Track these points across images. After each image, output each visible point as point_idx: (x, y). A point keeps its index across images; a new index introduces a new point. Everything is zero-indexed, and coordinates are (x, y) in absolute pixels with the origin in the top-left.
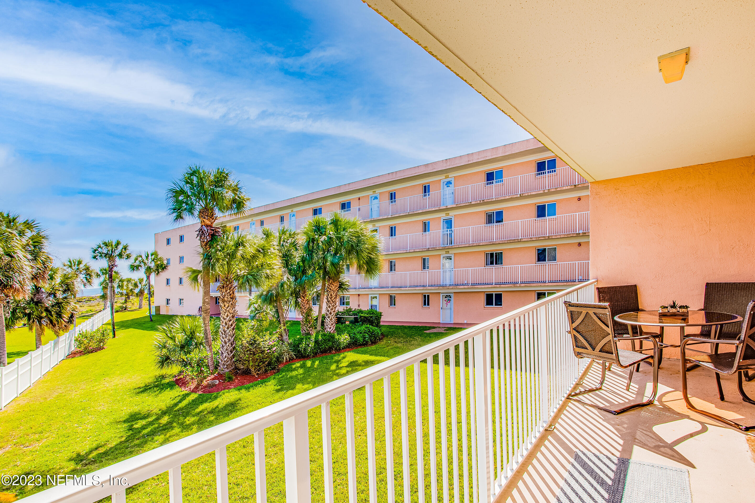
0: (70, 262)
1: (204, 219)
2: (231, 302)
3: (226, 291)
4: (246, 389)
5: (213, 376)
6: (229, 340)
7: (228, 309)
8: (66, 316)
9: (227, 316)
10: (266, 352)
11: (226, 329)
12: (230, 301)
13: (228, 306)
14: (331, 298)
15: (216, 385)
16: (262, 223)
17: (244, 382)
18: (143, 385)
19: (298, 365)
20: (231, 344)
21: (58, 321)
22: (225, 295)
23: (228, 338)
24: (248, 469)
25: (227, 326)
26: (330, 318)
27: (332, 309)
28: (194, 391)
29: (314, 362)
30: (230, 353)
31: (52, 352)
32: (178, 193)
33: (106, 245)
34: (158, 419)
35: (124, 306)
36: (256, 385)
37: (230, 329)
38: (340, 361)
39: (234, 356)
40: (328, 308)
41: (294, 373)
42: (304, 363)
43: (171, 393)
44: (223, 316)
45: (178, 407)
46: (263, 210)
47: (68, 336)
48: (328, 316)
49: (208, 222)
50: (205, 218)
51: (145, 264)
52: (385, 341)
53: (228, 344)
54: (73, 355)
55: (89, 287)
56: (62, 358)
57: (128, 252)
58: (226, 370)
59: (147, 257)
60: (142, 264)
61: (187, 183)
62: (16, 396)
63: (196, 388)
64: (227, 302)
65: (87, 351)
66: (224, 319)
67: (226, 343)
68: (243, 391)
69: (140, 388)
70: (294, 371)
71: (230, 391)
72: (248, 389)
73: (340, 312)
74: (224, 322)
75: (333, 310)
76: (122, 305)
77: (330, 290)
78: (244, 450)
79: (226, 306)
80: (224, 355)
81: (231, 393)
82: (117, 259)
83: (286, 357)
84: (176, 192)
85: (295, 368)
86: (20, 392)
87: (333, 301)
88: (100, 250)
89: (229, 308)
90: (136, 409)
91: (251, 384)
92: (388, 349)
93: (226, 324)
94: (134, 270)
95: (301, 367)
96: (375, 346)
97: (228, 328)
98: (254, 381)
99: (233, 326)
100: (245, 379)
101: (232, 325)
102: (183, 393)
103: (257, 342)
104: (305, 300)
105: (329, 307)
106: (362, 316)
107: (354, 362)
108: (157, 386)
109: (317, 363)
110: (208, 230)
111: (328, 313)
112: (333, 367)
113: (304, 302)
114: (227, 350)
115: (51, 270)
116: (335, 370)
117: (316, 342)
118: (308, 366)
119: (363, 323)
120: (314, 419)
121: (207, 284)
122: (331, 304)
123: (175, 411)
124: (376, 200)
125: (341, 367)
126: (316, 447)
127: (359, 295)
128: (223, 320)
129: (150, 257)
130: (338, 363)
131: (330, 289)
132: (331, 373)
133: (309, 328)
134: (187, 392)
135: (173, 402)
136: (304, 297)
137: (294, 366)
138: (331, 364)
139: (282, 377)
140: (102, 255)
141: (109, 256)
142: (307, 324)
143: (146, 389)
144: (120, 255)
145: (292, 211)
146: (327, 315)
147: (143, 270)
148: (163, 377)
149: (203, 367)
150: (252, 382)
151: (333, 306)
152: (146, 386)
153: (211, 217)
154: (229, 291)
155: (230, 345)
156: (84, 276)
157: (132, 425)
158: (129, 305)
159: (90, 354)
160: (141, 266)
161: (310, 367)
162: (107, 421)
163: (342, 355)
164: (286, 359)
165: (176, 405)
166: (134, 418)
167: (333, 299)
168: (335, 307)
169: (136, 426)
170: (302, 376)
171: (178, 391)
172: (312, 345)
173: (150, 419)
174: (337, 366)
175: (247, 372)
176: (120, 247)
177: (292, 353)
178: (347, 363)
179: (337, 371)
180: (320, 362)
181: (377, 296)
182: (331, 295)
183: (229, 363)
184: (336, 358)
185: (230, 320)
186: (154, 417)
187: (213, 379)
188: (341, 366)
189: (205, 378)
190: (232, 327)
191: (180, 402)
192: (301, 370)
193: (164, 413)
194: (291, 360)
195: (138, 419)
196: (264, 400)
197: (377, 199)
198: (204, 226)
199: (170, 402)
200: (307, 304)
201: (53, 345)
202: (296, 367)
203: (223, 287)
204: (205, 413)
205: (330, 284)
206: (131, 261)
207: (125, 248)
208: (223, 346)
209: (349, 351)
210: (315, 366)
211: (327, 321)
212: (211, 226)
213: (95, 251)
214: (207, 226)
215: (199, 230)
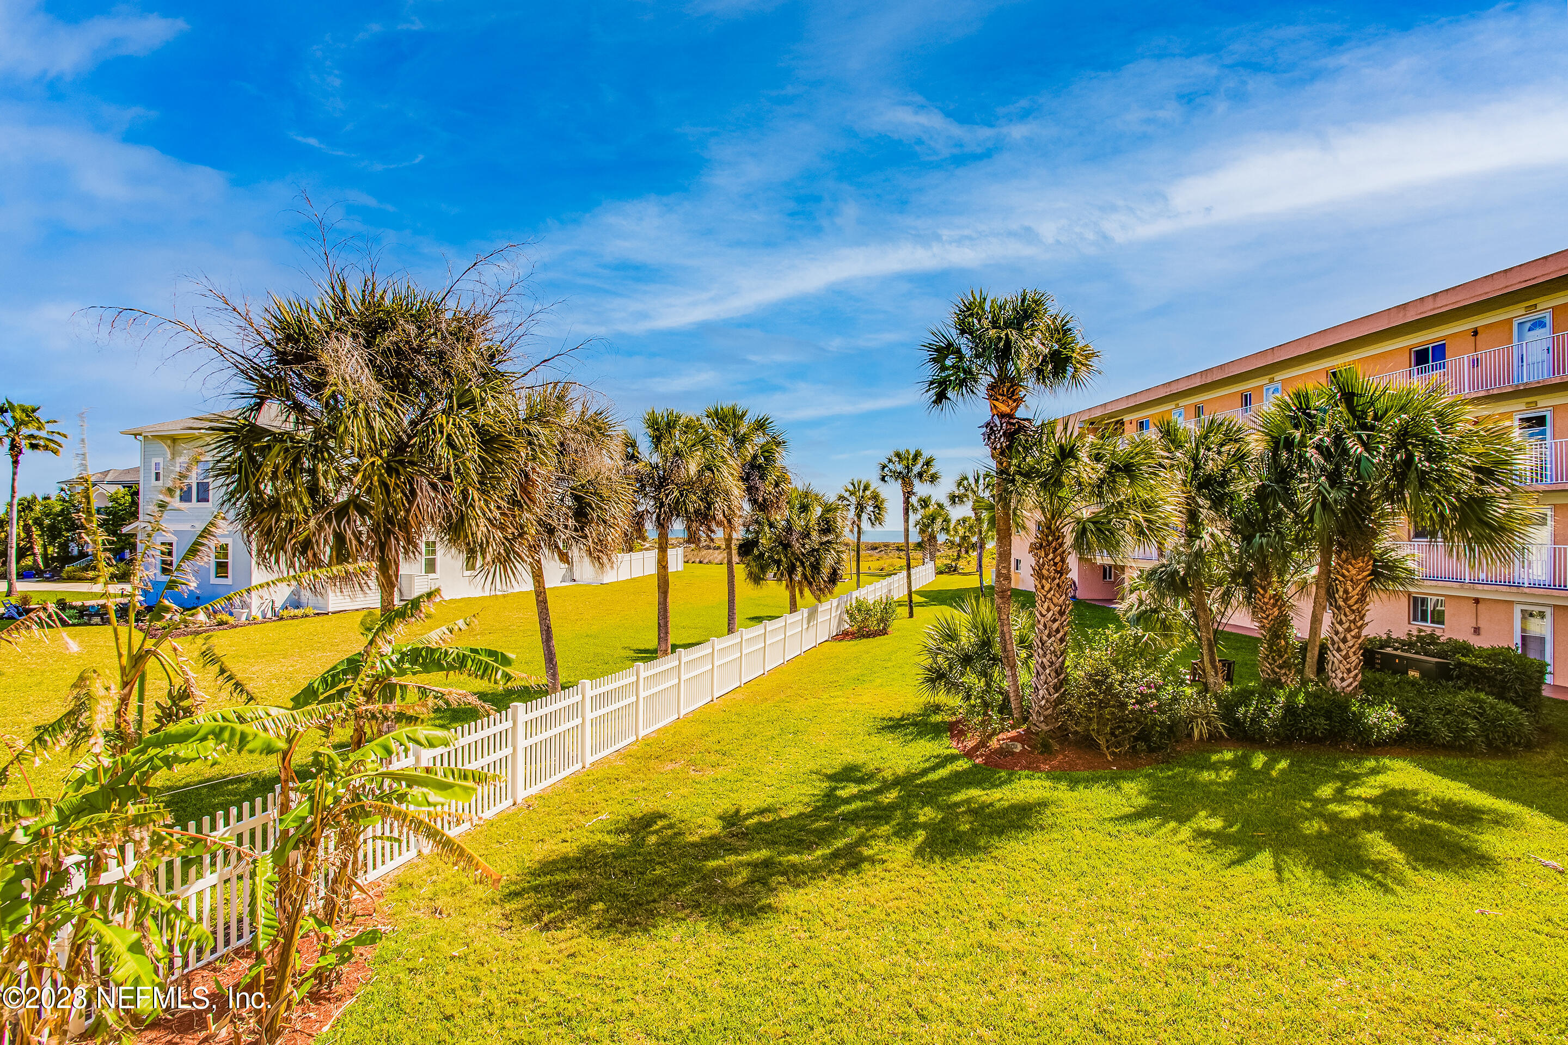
1: (995, 402)
2: (1057, 581)
3: (1047, 555)
4: (1071, 781)
5: (1013, 733)
6: (1052, 663)
7: (1049, 596)
8: (825, 571)
9: (1048, 610)
10: (1130, 708)
11: (1045, 638)
12: (1054, 579)
13: (1051, 589)
14: (1345, 601)
15: (1013, 754)
16: (1200, 411)
17: (1077, 764)
18: (898, 716)
19: (1229, 756)
20: (1056, 672)
21: (813, 578)
22: (1043, 565)
23: (1048, 656)
24: (968, 988)
25: (1047, 632)
26: (1344, 653)
27: (1349, 630)
28: (969, 754)
29: (1273, 761)
30: (1052, 690)
31: (805, 626)
32: (942, 352)
33: (900, 458)
34: (878, 791)
35: (953, 564)
36: (1096, 780)
37: (1053, 638)
38: (1356, 777)
39: (1059, 702)
40: (1338, 626)
41: (1206, 776)
42: (1245, 756)
43: (929, 745)
44: (1040, 608)
45: (924, 779)
46: (1197, 382)
47: (835, 604)
48: (1336, 646)
49: (1004, 408)
50: (997, 400)
52: (1551, 754)
53: (1048, 671)
54: (843, 636)
55: (878, 528)
56: (826, 638)
57: (932, 471)
58: (1043, 726)
59: (977, 481)
60: (970, 494)
61: (963, 332)
62: (738, 684)
63: (976, 748)
64: (1047, 579)
65: (862, 633)
66: (1043, 616)
67: (1044, 668)
68: (1063, 786)
69: (891, 719)
70: (1208, 769)
71: (1036, 775)
72: (1073, 784)
73: (1396, 641)
74: (1042, 622)
75: (1353, 633)
76: (949, 562)
77: (1341, 578)
78: (984, 934)
79: (1046, 588)
80: (1041, 692)
81: (1036, 782)
82: (916, 482)
83: (1199, 730)
84: (938, 350)
85: (1214, 763)
86: (744, 681)
87: (1354, 608)
88: (891, 466)
89: (1052, 592)
90: (859, 758)
91: (1086, 773)
92: (1555, 785)
93: (1045, 626)
94: (954, 502)
95: (1232, 764)
96: (1504, 761)
97: (1049, 636)
98: (1099, 767)
99: (1061, 633)
100: (1080, 758)
101: (1058, 631)
102: (948, 752)
103: (1109, 680)
104: (1267, 595)
105: (1341, 623)
106: (1465, 664)
107: (1403, 793)
108: (915, 724)
109: (1283, 764)
110: (1002, 424)
111: (1336, 638)
112: (1326, 791)
113: (1266, 600)
114: (1046, 683)
116: (1327, 801)
117: (1290, 709)
118: (1253, 766)
119: (1467, 684)
120: (1194, 926)
121: (1004, 538)
122: (1346, 615)
123: (917, 786)
124: (1539, 332)
125: (1352, 799)
126: (1161, 1018)
127: (1477, 601)
128: (1039, 617)
129: (981, 481)
130: (1347, 783)
131: (1343, 576)
132: (1309, 805)
133: (1280, 667)
134: (956, 751)
135: (922, 766)
136: (1264, 588)
137: (1214, 758)
138: (1327, 778)
139: (1169, 778)
140: (894, 475)
141: (905, 477)
142: (1273, 657)
143: (895, 726)
145: (1272, 381)
146: (1333, 643)
147: (971, 503)
148: (937, 708)
149: (992, 710)
150: (1094, 768)
151: (1354, 621)
152: (902, 719)
153: (1010, 398)
154: (1051, 556)
155: (1053, 674)
157: (835, 788)
158: (961, 564)
159: (865, 640)
160: (966, 496)
161: (1257, 772)
162: (812, 766)
163: (1371, 763)
164: (1201, 734)
165: (925, 772)
166: (848, 774)
167: (1351, 602)
168: (1359, 624)
169: (839, 793)
170: (1222, 789)
171: (945, 746)
172: (1275, 712)
173: (868, 787)
174: (1340, 791)
175: (1087, 743)
176: (921, 462)
177: (1219, 723)
178: (1377, 792)
179: (1333, 807)
180: (1292, 764)
181: (1548, 611)
182: (1346, 592)
183: (1049, 711)
184: (1347, 766)
185: (1054, 621)
186: (876, 785)
187: (1013, 739)
188: (1349, 792)
189: (994, 733)
190: (1059, 636)
191: (933, 769)
192: (1230, 773)
193: (898, 782)
194: (1214, 740)
195: (850, 780)
196: (1096, 825)
197: (1545, 326)
198: (996, 417)
199: (917, 764)
200: (1274, 605)
201: (806, 615)
202: (1219, 762)
203: (1041, 545)
204: (963, 809)
205: (1344, 562)
207: (928, 463)
208: (1038, 672)
209: (1398, 756)
210: (1274, 773)
211: (1334, 657)
212: (1011, 416)
213: (884, 467)
214: (1002, 416)
215: (987, 425)
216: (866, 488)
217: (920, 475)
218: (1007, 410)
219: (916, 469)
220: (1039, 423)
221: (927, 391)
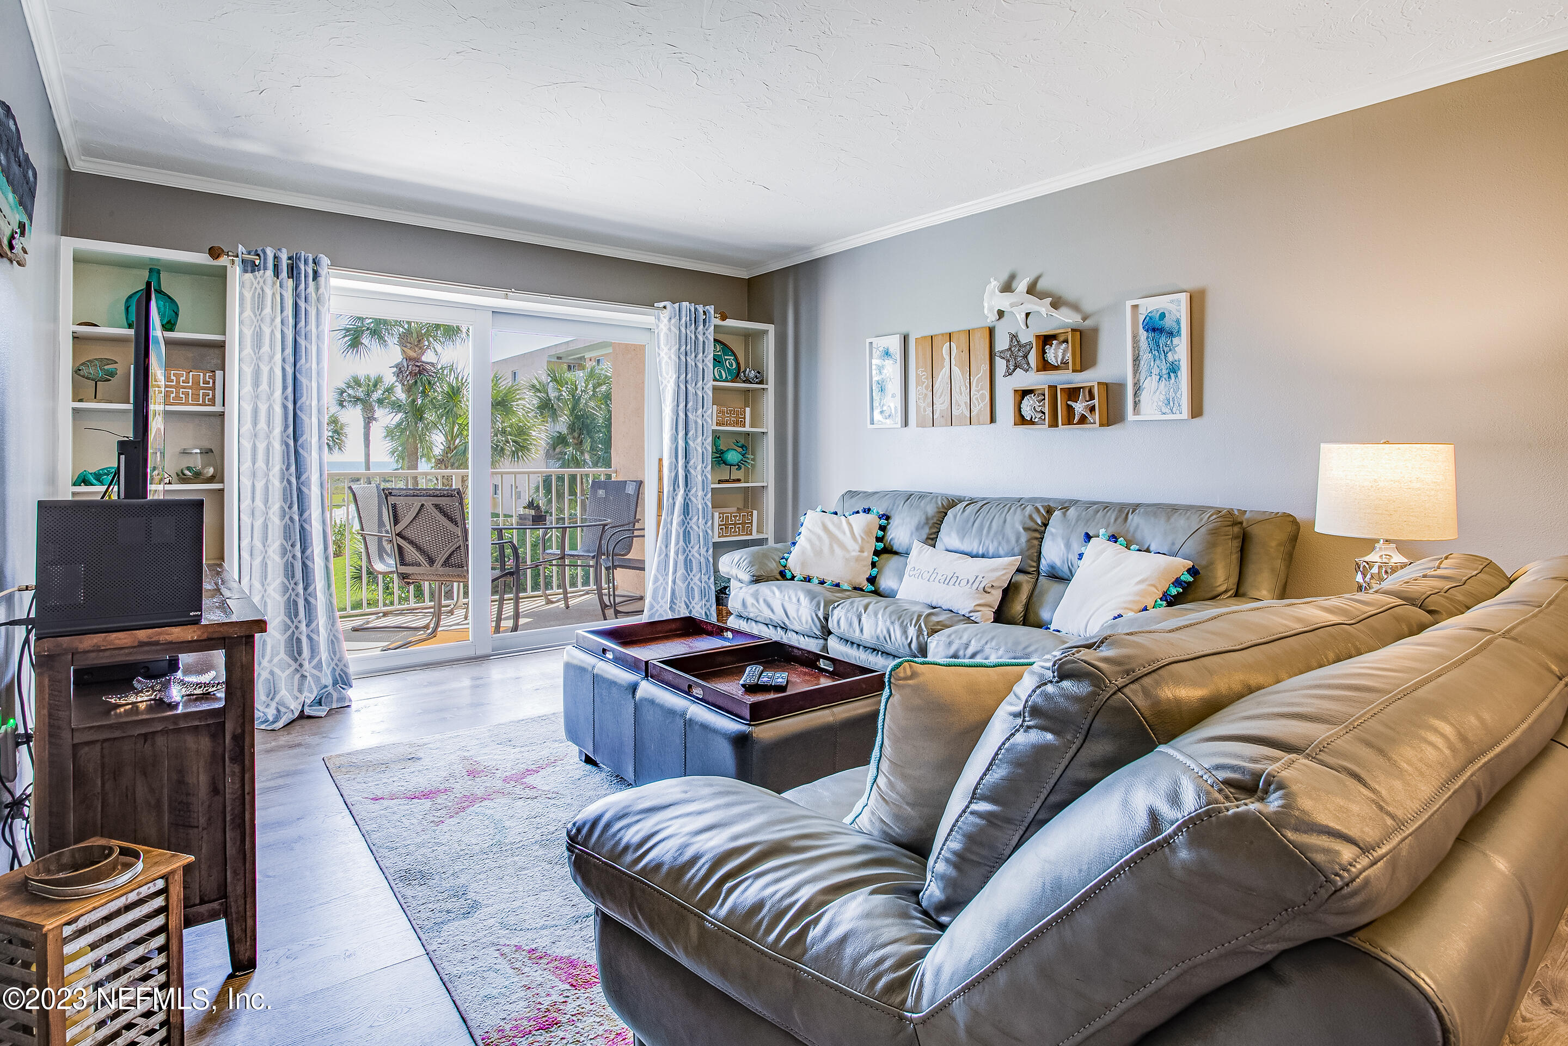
1: (404, 348)
49: (411, 354)
110: (409, 366)
153: (417, 349)
198: (404, 360)
212: (417, 360)
213: (342, 392)
214: (409, 359)
215: (396, 366)
217: (380, 402)
218: (414, 355)
219: (376, 395)
220: (439, 367)
221: (344, 337)
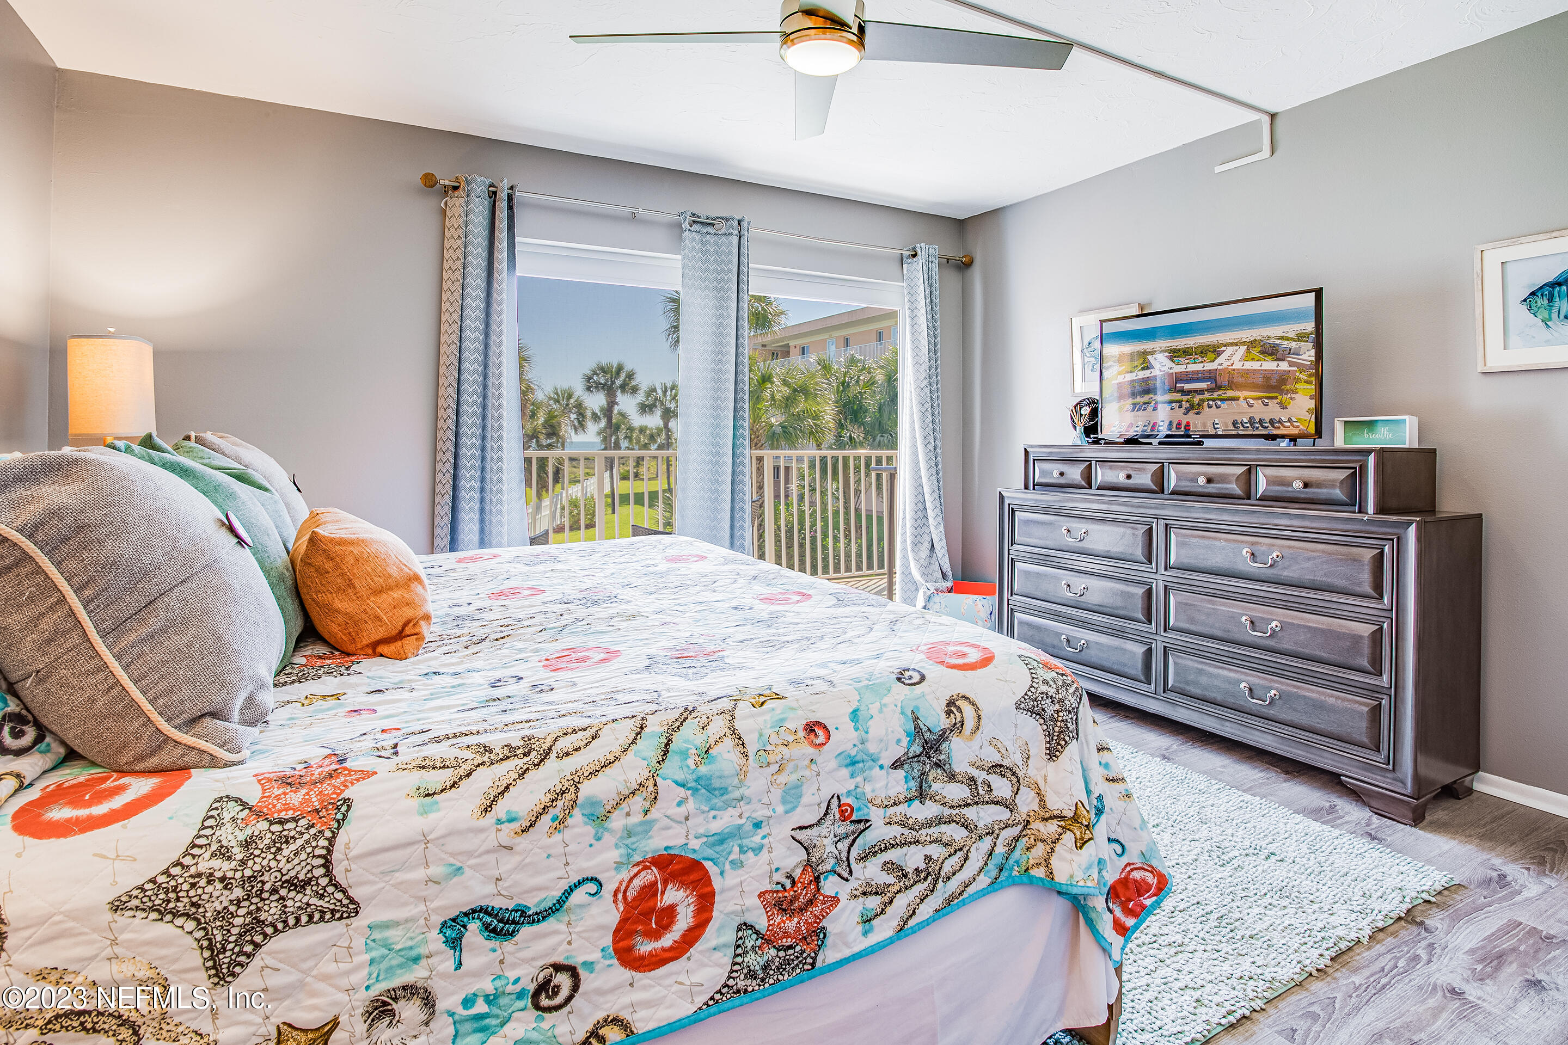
0: (557, 394)
16: (847, 342)
33: (603, 370)
35: (635, 470)
51: (662, 404)
57: (633, 383)
59: (665, 392)
60: (658, 404)
82: (619, 393)
88: (595, 377)
115: (533, 404)
129: (669, 393)
140: (599, 387)
141: (609, 390)
144: (623, 387)
147: (658, 412)
156: (575, 416)
160: (655, 406)
176: (623, 376)
206: (640, 397)
207: (629, 377)
216: (570, 397)
